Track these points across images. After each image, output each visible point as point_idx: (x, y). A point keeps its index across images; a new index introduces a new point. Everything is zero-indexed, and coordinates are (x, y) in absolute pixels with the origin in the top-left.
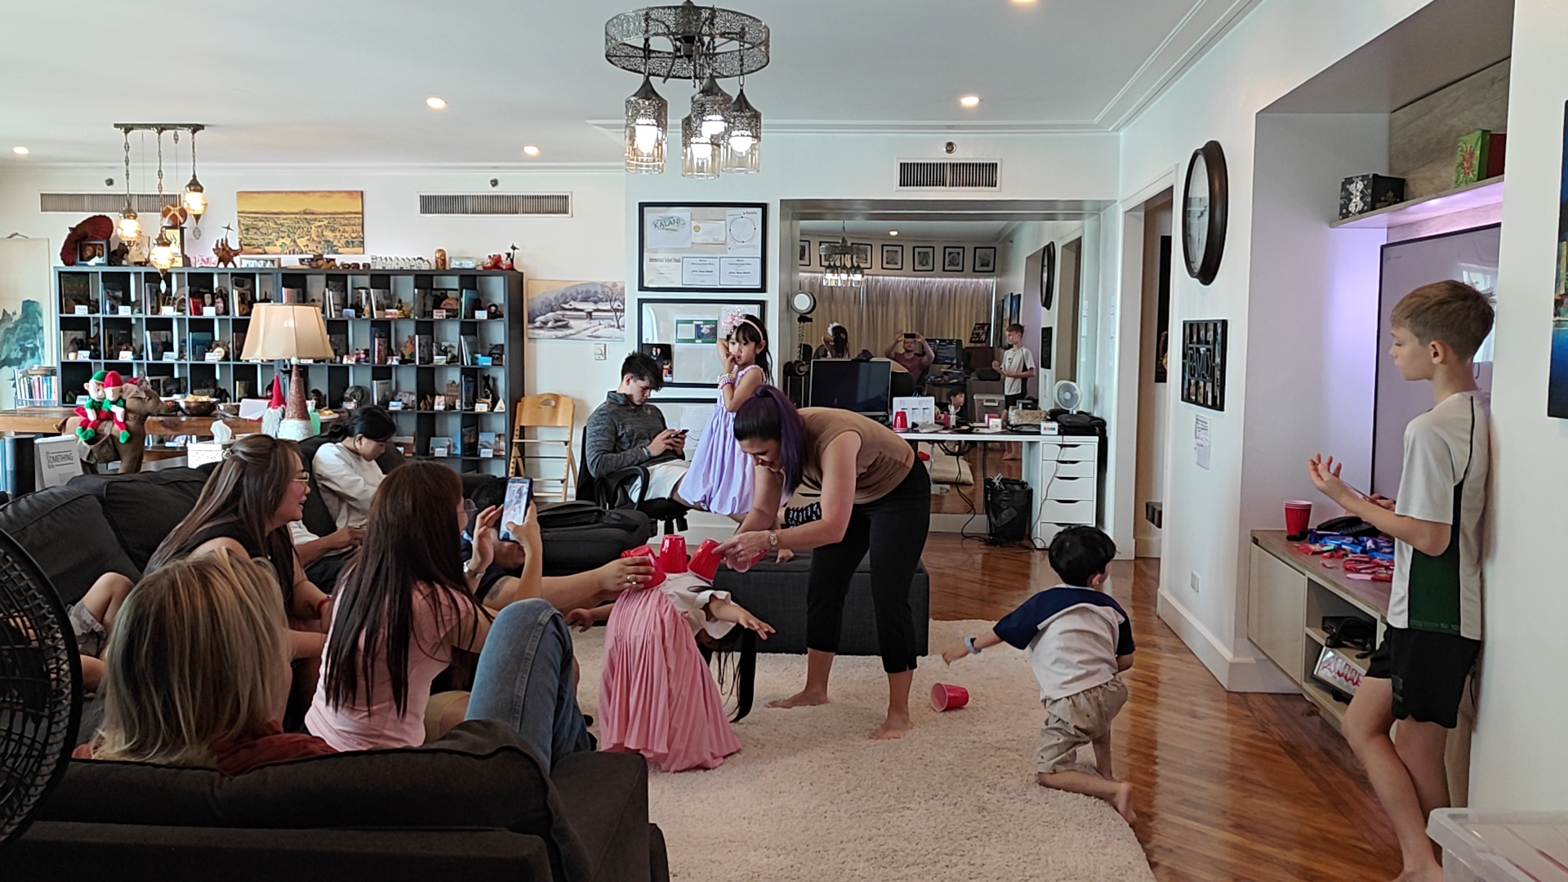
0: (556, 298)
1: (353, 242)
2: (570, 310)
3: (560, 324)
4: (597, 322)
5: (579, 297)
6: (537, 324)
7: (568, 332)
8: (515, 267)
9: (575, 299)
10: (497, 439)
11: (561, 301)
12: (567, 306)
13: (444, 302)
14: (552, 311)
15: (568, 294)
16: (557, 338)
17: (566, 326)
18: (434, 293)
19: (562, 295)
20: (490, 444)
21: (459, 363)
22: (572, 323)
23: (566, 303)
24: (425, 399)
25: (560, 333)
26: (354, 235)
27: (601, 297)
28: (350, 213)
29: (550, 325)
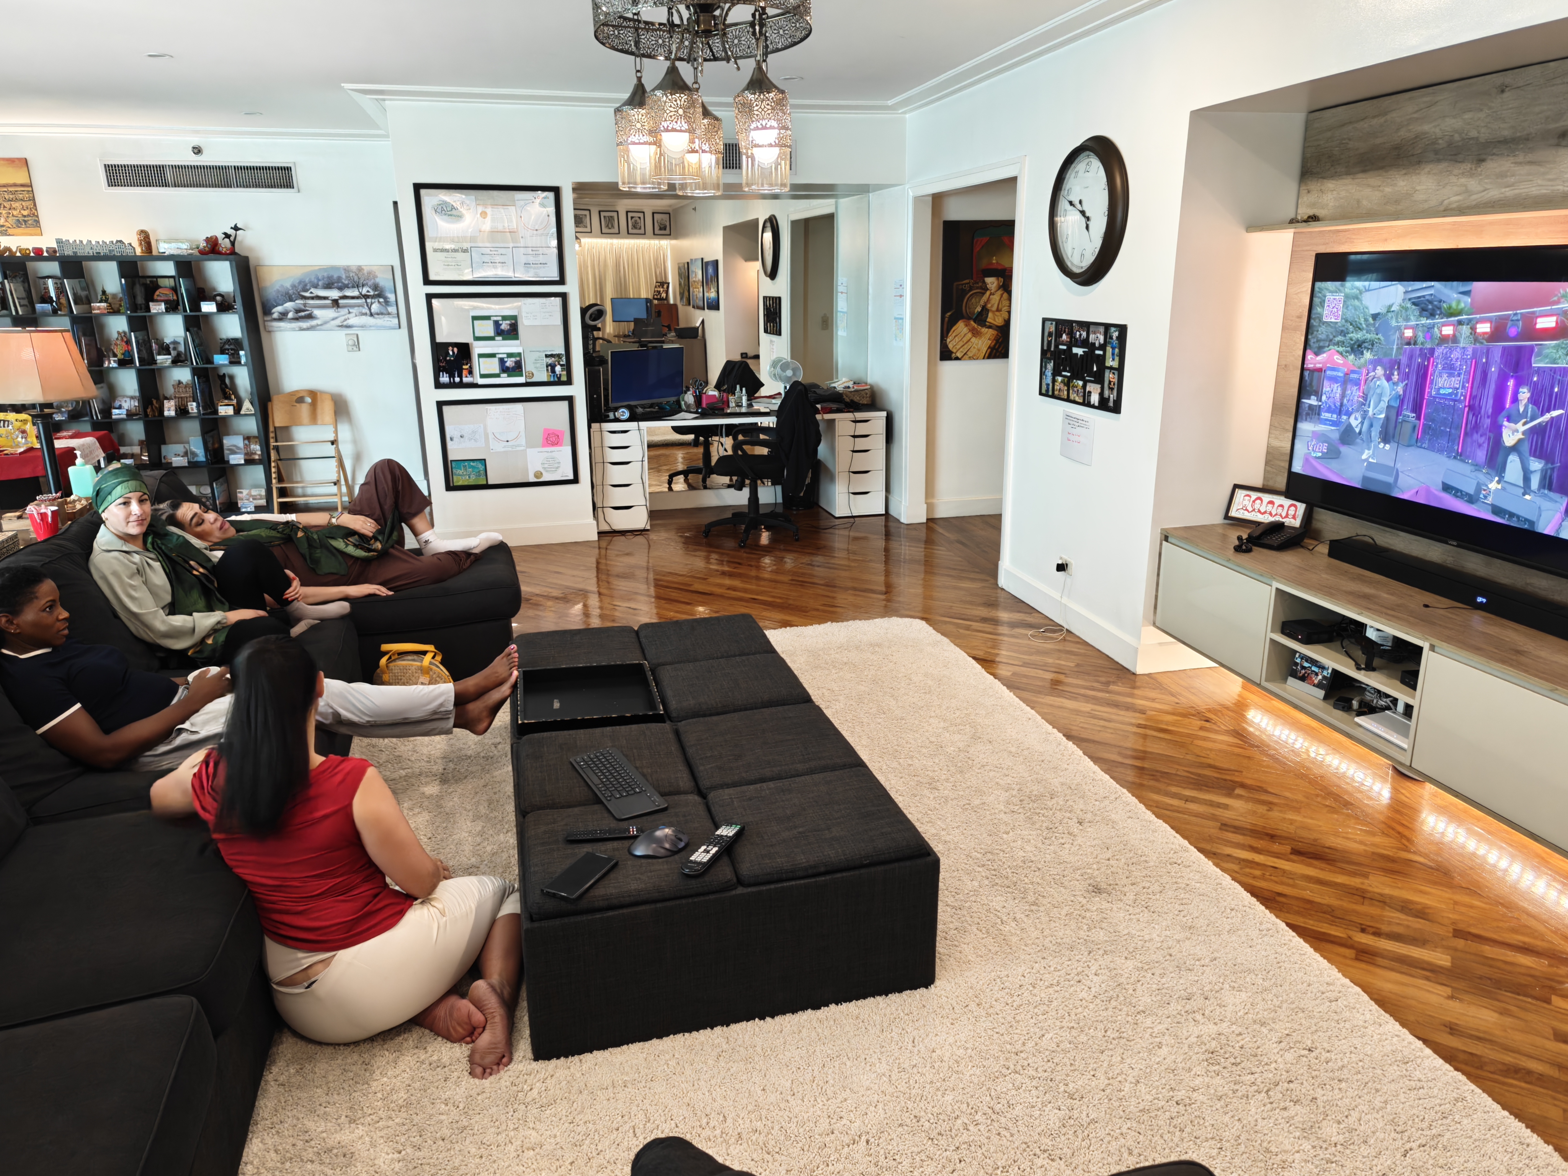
0: (293, 286)
1: (25, 221)
2: (312, 298)
3: (303, 314)
4: (346, 311)
5: (320, 283)
6: (275, 316)
7: (313, 323)
8: (237, 250)
9: (316, 286)
10: (246, 442)
11: (300, 288)
12: (307, 294)
13: (157, 293)
14: (291, 300)
15: (307, 280)
16: (302, 329)
17: (310, 317)
18: (142, 281)
19: (300, 283)
20: (238, 448)
21: (189, 363)
22: (317, 312)
23: (306, 291)
24: (152, 404)
25: (304, 324)
26: (25, 213)
27: (346, 282)
28: (15, 185)
29: (290, 315)
